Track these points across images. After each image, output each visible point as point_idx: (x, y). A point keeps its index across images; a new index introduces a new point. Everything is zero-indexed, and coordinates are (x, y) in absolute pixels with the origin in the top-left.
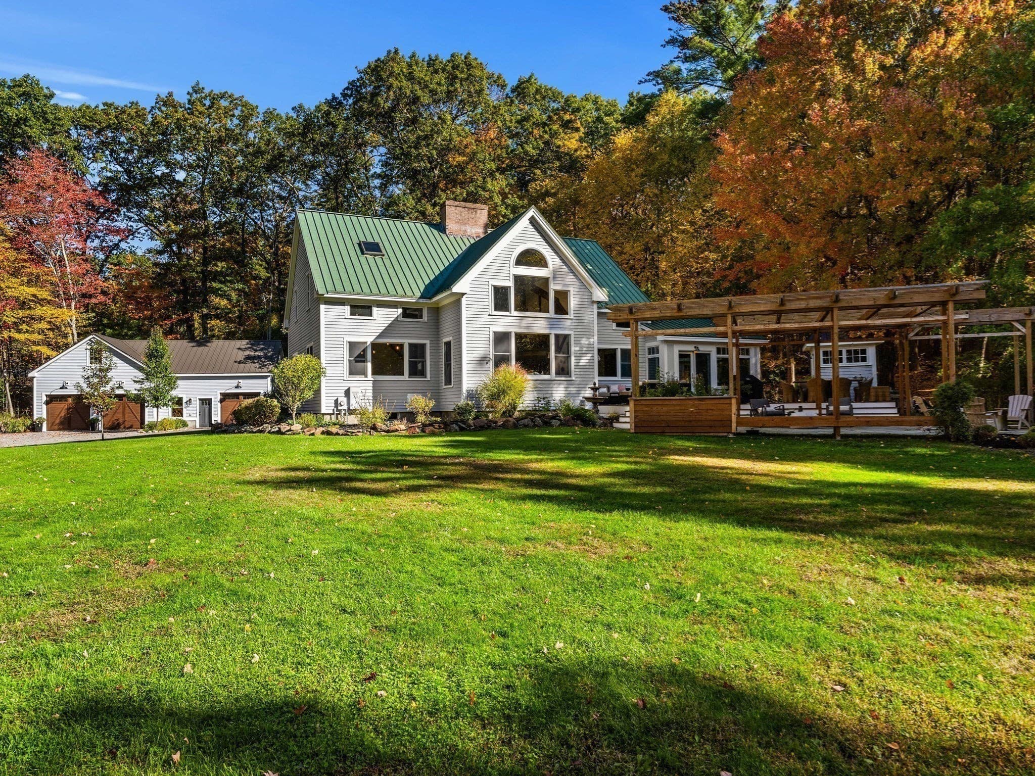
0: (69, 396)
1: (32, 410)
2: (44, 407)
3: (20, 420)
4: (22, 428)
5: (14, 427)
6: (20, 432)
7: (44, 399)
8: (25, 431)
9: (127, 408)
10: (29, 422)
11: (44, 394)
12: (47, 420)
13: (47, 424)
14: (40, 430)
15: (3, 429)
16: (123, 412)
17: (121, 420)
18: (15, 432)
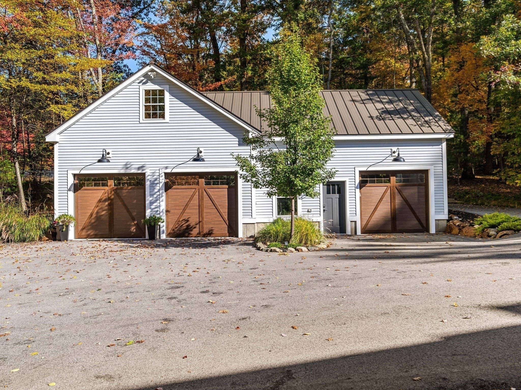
0: (111, 176)
1: (51, 202)
2: (71, 194)
3: (34, 218)
4: (35, 233)
5: (22, 231)
6: (33, 240)
7: (71, 181)
8: (40, 239)
9: (206, 198)
10: (47, 223)
11: (71, 172)
12: (76, 219)
13: (76, 227)
14: (65, 238)
15: (4, 236)
16: (200, 207)
17: (193, 220)
18: (24, 240)
